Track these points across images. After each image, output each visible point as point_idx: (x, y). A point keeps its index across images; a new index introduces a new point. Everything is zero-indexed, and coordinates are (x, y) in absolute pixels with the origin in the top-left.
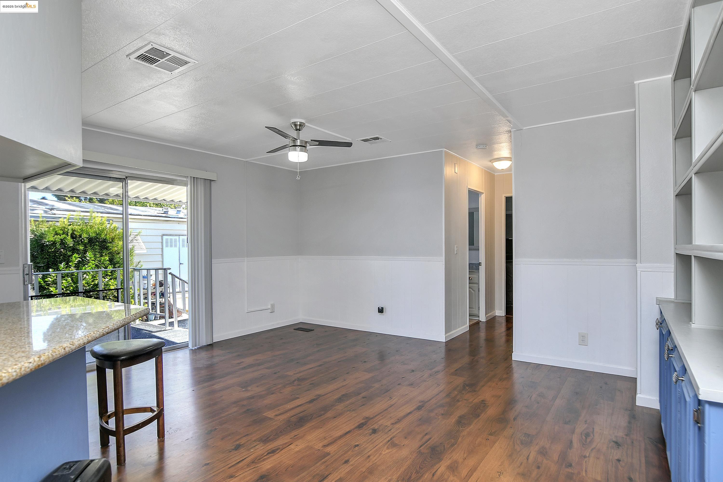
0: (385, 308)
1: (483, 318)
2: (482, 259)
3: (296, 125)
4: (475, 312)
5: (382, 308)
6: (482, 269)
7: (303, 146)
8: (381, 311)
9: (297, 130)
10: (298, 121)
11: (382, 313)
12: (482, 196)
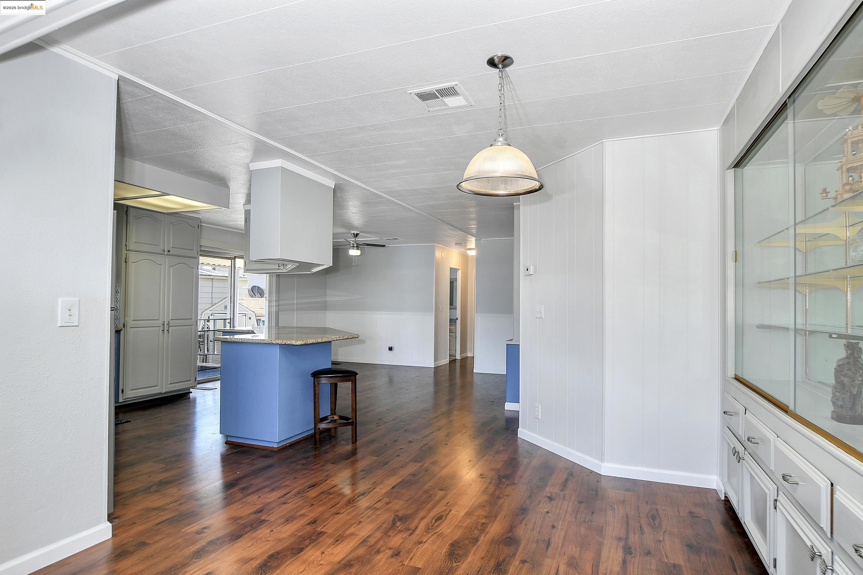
0: (394, 348)
1: (458, 357)
2: (459, 315)
3: (354, 235)
4: (453, 353)
5: (392, 347)
6: (458, 322)
7: (358, 247)
8: (391, 349)
9: (355, 237)
10: (356, 232)
11: (392, 350)
12: (459, 271)
